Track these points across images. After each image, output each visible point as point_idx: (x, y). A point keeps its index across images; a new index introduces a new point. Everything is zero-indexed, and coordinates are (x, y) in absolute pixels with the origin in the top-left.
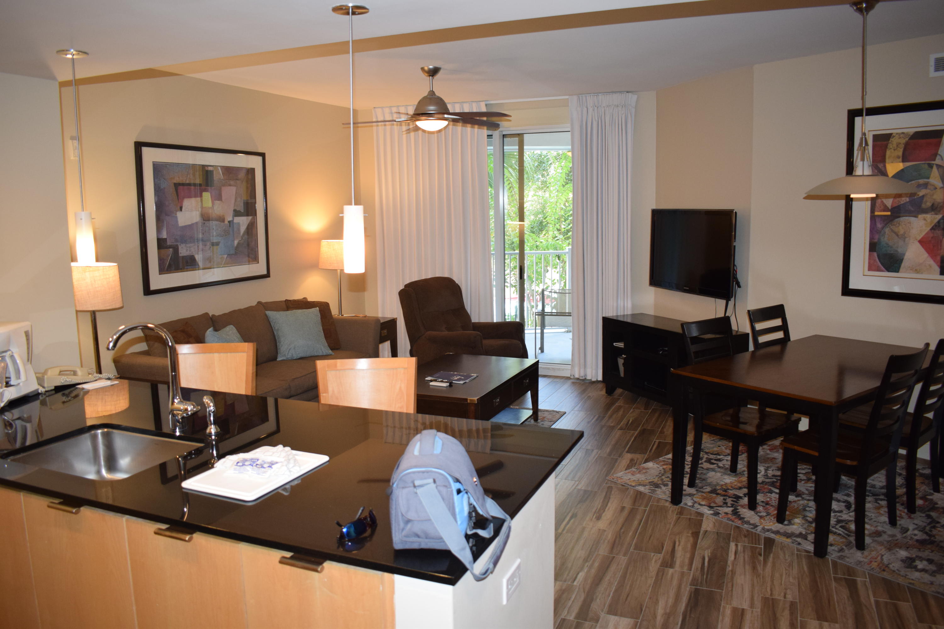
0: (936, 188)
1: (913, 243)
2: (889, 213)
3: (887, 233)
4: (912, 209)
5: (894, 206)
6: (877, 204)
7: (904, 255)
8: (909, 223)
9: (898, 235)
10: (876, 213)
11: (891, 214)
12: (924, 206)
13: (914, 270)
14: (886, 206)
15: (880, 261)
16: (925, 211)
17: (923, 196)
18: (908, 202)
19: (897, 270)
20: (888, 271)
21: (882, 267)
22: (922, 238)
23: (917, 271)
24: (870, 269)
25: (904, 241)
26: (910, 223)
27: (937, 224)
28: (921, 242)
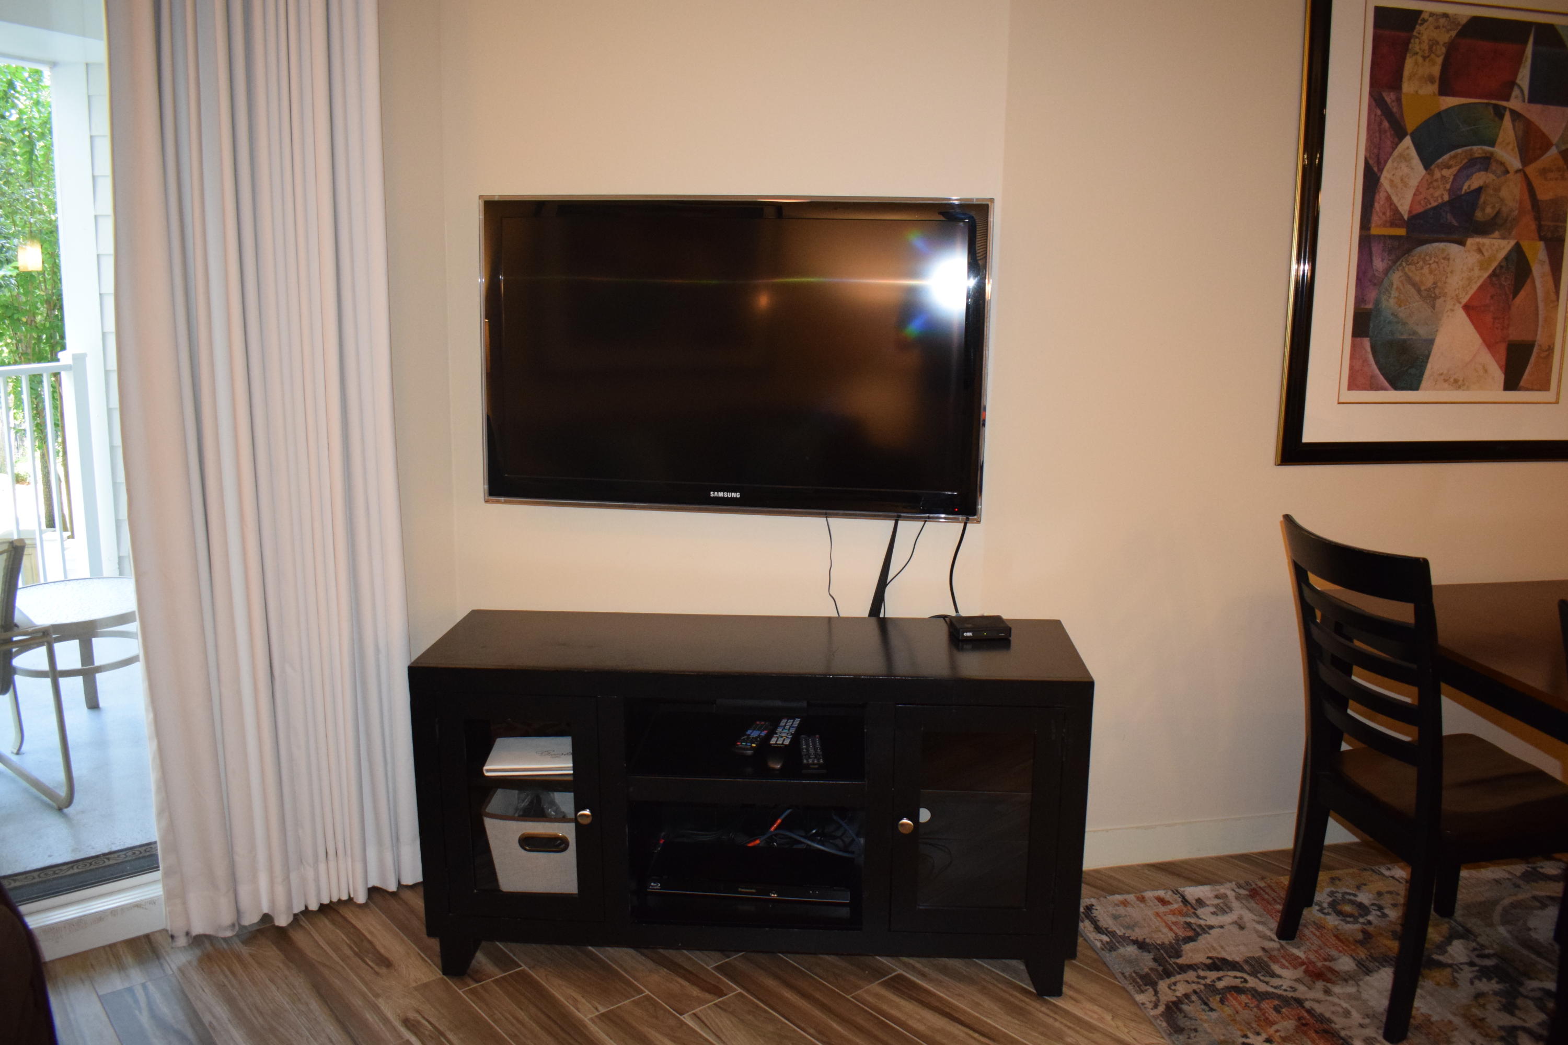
0: (1507, 172)
1: (1452, 310)
2: (1402, 232)
3: (1395, 286)
4: (1455, 223)
5: (1415, 212)
6: (1377, 206)
7: (1431, 342)
8: (1444, 258)
9: (1419, 291)
10: (1374, 231)
11: (1407, 233)
12: (1479, 215)
13: (1452, 380)
14: (1396, 211)
15: (1377, 363)
16: (1483, 229)
17: (1479, 190)
18: (1444, 204)
19: (1413, 384)
20: (1396, 388)
21: (1382, 378)
22: (1471, 299)
23: (1457, 384)
24: (1353, 385)
25: (1433, 307)
26: (1448, 259)
27: (1502, 264)
28: (1467, 308)
